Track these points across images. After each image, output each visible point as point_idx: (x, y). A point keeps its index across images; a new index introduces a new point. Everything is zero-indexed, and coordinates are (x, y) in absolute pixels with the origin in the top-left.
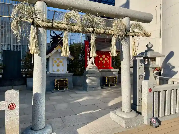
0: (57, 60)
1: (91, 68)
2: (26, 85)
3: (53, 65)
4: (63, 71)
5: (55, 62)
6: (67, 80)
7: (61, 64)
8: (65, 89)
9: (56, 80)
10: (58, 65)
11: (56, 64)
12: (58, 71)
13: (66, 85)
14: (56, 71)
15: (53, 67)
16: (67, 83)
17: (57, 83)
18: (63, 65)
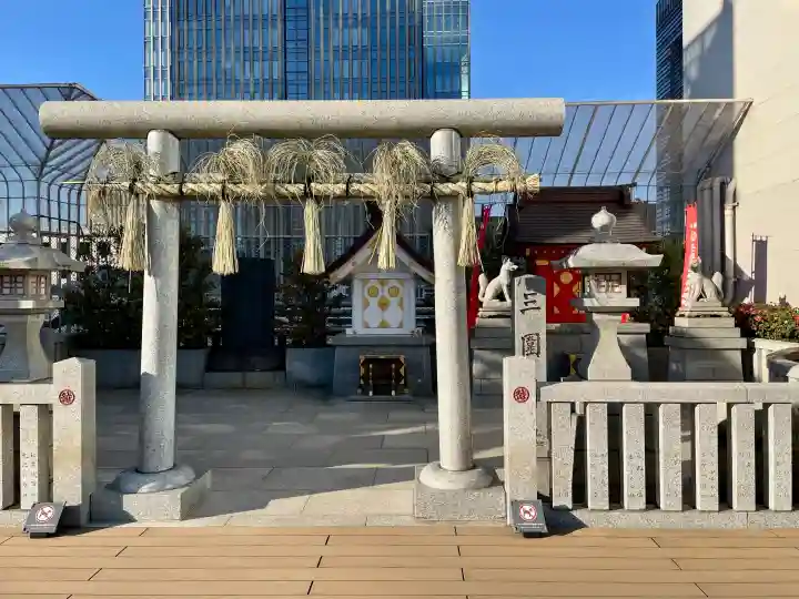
0: (379, 286)
1: (490, 317)
2: (282, 373)
3: (366, 305)
4: (401, 326)
5: (373, 292)
6: (402, 359)
7: (394, 301)
8: (393, 393)
9: (362, 358)
10: (383, 305)
11: (374, 302)
12: (383, 325)
13: (399, 377)
14: (376, 325)
15: (367, 311)
16: (402, 371)
17: (367, 370)
18: (401, 304)
